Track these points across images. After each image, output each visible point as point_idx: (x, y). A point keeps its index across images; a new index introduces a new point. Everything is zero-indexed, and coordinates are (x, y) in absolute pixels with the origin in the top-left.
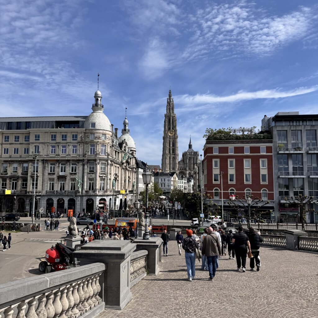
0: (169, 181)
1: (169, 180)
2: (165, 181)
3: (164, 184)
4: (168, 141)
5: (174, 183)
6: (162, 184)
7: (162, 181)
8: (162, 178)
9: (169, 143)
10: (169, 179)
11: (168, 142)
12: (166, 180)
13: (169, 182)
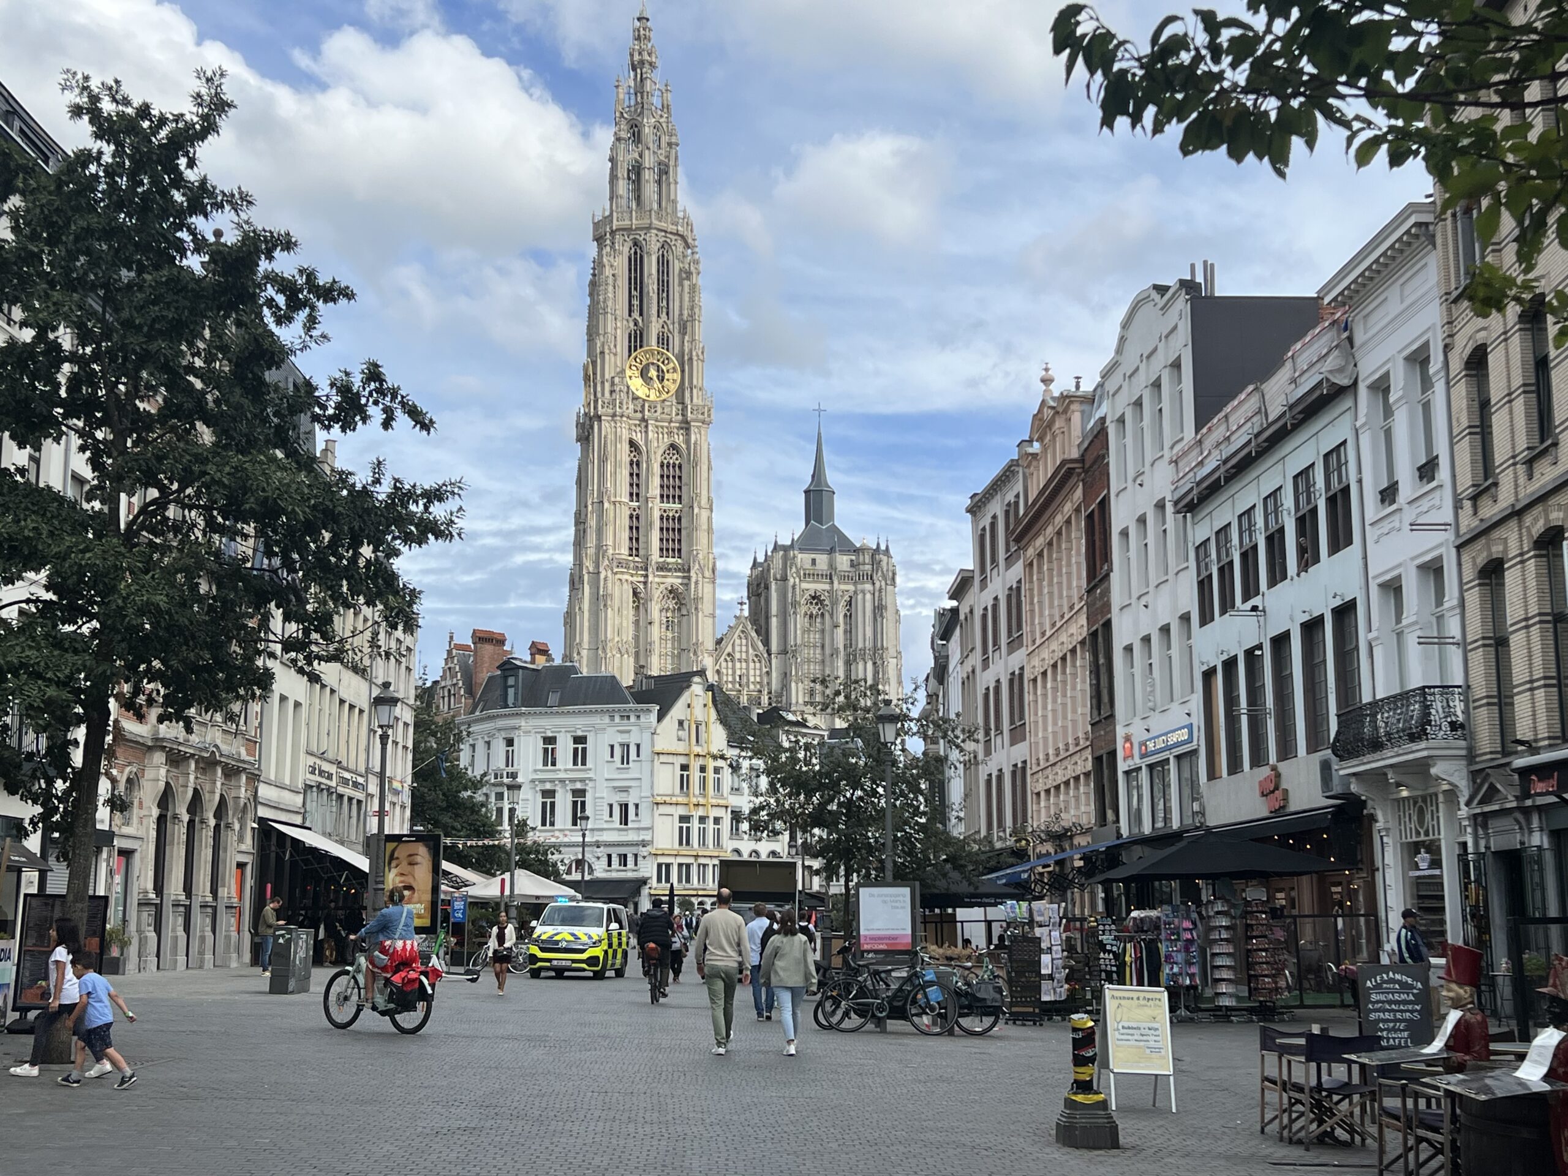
0: (625, 759)
1: (625, 753)
2: (580, 757)
3: (579, 793)
4: (626, 447)
5: (684, 783)
6: (549, 794)
7: (549, 757)
8: (549, 724)
9: (635, 464)
10: (633, 739)
11: (626, 459)
12: (597, 748)
13: (634, 769)
